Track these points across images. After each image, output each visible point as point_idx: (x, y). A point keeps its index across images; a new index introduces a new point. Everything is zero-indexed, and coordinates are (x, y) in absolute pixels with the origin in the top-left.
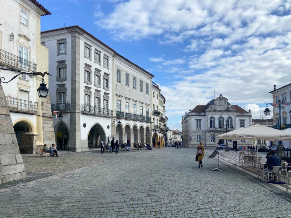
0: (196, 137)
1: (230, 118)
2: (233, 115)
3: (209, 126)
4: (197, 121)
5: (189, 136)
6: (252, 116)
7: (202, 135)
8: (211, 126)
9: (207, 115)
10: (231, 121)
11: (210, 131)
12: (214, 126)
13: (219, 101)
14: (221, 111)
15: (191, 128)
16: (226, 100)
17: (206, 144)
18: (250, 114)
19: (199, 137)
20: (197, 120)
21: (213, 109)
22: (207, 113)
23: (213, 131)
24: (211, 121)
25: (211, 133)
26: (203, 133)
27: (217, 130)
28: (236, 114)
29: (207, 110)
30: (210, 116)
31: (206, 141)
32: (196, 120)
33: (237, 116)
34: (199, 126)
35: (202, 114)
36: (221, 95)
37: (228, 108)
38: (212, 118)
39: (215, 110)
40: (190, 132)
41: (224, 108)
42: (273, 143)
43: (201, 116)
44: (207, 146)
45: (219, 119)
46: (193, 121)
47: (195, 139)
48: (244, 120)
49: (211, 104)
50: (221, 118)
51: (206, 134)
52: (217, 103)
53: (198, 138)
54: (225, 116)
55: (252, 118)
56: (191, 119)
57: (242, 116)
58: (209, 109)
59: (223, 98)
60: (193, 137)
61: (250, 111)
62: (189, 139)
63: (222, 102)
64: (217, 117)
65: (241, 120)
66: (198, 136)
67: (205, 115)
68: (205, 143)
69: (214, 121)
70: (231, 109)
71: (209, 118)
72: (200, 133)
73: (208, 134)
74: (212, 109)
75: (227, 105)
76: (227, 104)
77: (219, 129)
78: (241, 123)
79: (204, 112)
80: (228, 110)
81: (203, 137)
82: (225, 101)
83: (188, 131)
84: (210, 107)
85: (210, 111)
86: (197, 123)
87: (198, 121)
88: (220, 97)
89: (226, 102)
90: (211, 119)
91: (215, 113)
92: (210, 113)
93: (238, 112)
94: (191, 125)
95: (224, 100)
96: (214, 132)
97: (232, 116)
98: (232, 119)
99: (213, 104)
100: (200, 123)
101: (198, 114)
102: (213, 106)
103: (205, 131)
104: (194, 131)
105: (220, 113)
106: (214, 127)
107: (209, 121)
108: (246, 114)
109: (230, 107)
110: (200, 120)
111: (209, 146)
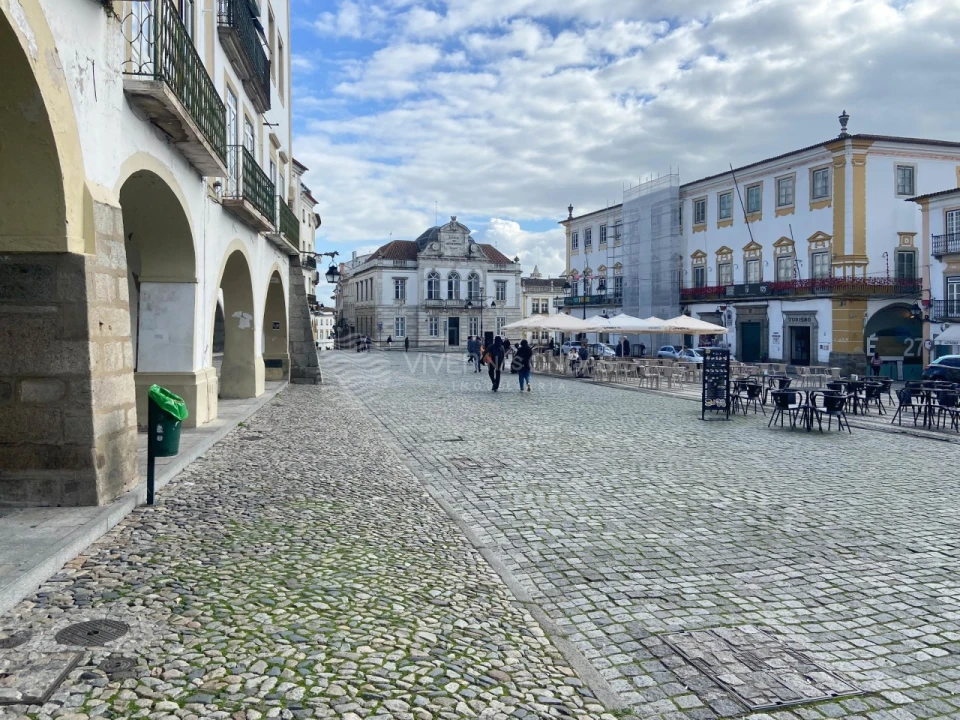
0: (392, 323)
1: (473, 275)
2: (481, 268)
3: (426, 296)
4: (397, 282)
5: (376, 321)
6: (520, 272)
7: (409, 317)
8: (430, 296)
9: (420, 266)
10: (477, 284)
11: (428, 308)
12: (438, 293)
13: (449, 232)
14: (454, 259)
15: (380, 299)
16: (465, 230)
17: (417, 341)
18: (516, 268)
19: (400, 321)
20: (397, 280)
21: (436, 253)
22: (421, 262)
23: (434, 308)
24: (430, 283)
25: (431, 312)
26: (411, 313)
27: (444, 304)
28: (487, 266)
29: (422, 255)
30: (427, 271)
31: (417, 332)
32: (393, 278)
33: (489, 271)
34: (400, 294)
35: (410, 263)
36: (454, 219)
37: (470, 251)
38: (433, 274)
39: (440, 256)
40: (380, 310)
41: (461, 250)
42: (565, 336)
43: (406, 268)
44: (420, 344)
45: (450, 278)
46: (385, 280)
47: (390, 327)
48: (504, 282)
49: (432, 240)
50: (454, 275)
51: (417, 315)
52: (443, 236)
53: (397, 325)
54: (464, 272)
55: (522, 275)
56: (380, 277)
57: (501, 271)
58: (426, 252)
59: (458, 224)
60: (386, 324)
61: (517, 259)
62: (376, 327)
63: (457, 235)
64: (444, 272)
65: (498, 281)
66: (397, 319)
67: (416, 268)
68: (414, 338)
69: (438, 284)
70: (475, 255)
71: (426, 276)
72: (403, 313)
73: (423, 316)
74: (433, 253)
75: (467, 244)
76: (467, 241)
77: (450, 303)
78: (498, 290)
79: (415, 258)
80: (469, 257)
81: (412, 322)
82: (464, 234)
83: (372, 308)
84: (428, 246)
85: (429, 258)
86: (397, 288)
87: (400, 283)
88: (452, 223)
89: (466, 236)
90: (430, 277)
91: (439, 262)
92: (429, 262)
93: (490, 262)
94: (381, 293)
95: (461, 231)
96: (438, 311)
97: (479, 271)
98: (478, 278)
99: (437, 240)
100: (403, 288)
101: (399, 265)
102: (436, 246)
103: (417, 307)
104: (390, 308)
105: (452, 263)
106: (438, 298)
107: (426, 283)
108: (509, 267)
109: (474, 247)
110: (403, 280)
111: (424, 344)
